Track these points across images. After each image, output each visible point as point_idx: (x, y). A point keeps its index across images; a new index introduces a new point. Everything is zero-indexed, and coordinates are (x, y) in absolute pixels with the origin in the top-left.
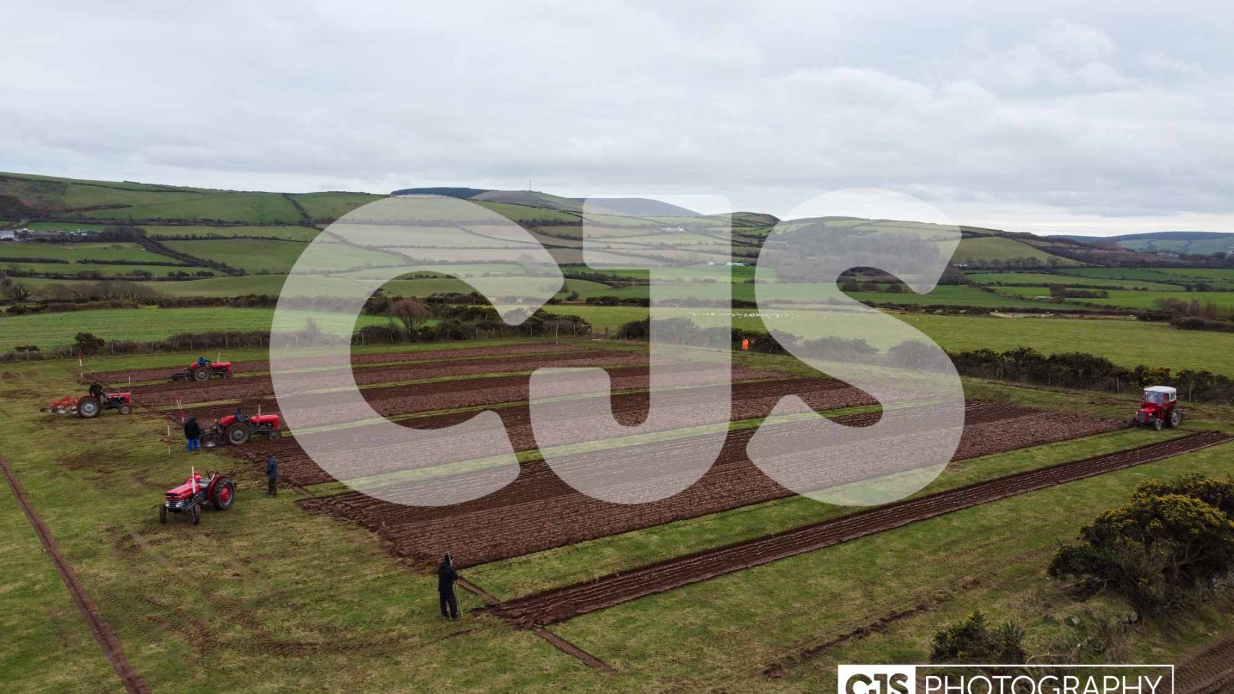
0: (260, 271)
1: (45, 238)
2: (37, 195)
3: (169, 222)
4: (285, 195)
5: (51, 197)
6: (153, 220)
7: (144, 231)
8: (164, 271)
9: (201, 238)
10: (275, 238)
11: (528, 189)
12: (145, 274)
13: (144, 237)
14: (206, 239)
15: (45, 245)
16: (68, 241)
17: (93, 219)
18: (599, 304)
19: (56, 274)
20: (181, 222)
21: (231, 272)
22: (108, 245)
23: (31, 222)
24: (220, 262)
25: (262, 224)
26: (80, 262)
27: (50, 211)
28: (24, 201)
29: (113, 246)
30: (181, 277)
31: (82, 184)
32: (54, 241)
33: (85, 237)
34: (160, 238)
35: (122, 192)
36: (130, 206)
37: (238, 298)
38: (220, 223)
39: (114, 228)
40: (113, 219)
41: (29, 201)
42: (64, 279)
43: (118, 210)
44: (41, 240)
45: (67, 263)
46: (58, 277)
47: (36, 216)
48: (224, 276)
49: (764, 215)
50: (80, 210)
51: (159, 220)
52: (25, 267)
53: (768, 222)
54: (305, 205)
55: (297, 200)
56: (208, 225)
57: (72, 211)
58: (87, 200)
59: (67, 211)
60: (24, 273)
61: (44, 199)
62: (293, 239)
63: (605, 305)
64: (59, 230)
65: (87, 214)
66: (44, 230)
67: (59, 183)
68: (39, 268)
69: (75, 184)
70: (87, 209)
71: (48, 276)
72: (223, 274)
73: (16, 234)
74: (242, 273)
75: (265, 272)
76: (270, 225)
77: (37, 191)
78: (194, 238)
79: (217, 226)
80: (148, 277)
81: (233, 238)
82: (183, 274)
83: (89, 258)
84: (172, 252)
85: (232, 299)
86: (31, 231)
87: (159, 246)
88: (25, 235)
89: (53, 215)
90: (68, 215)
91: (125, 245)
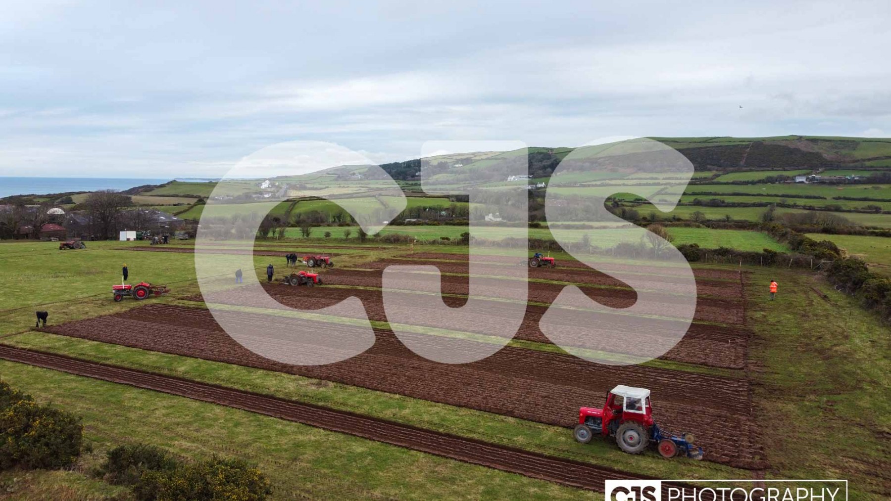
1: (825, 181)
2: (836, 150)
5: (844, 152)
16: (841, 183)
17: (872, 167)
22: (869, 186)
26: (834, 198)
27: (840, 162)
28: (825, 156)
29: (873, 187)
31: (870, 141)
32: (832, 183)
33: (855, 180)
39: (880, 174)
41: (828, 155)
42: (814, 210)
44: (822, 183)
45: (825, 199)
46: (811, 208)
50: (864, 160)
52: (790, 201)
59: (854, 161)
60: (789, 205)
61: (839, 153)
64: (838, 175)
65: (868, 164)
66: (826, 176)
67: (854, 141)
69: (866, 141)
70: (869, 160)
71: (804, 207)
73: (807, 179)
77: (836, 147)
86: (818, 177)
88: (813, 179)
89: (842, 165)
90: (852, 165)
91: (883, 186)
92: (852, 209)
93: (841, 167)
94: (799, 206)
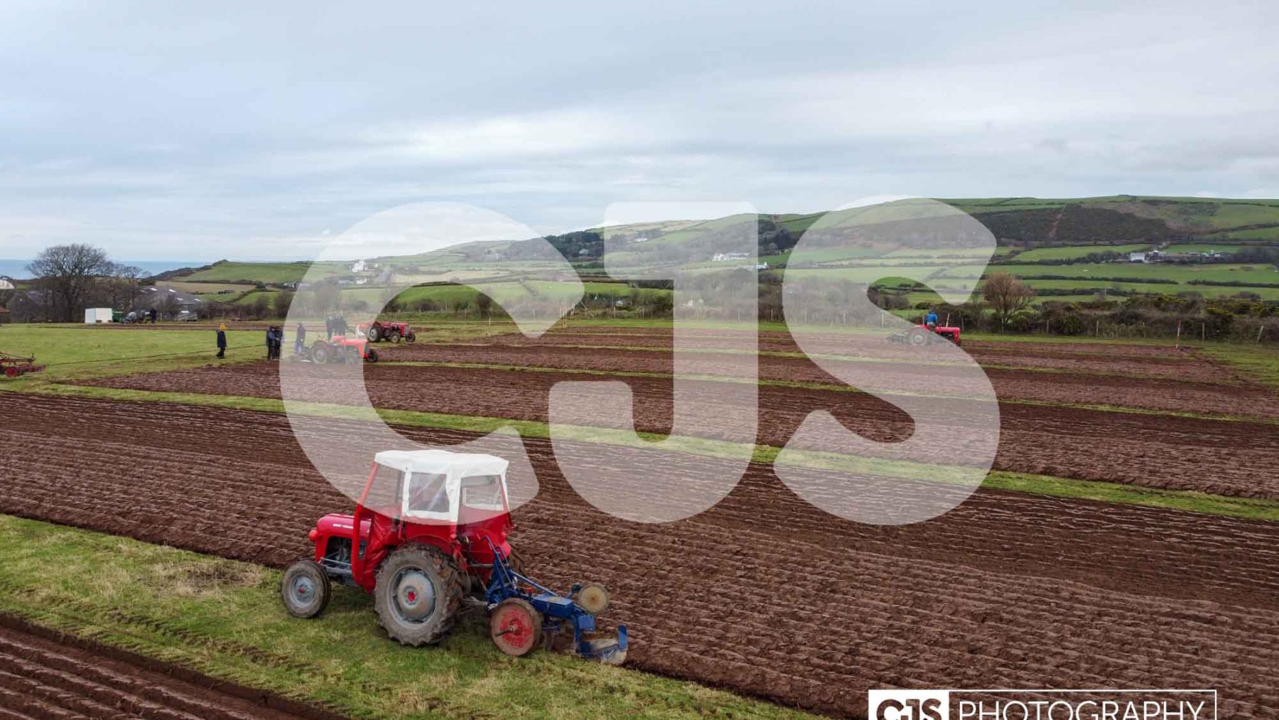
1: (1173, 259)
15: (1172, 267)
16: (1195, 263)
23: (1171, 244)
27: (1193, 233)
28: (1170, 224)
29: (1242, 268)
31: (1235, 204)
33: (1216, 258)
39: (1250, 250)
41: (1174, 223)
47: (1178, 238)
50: (1226, 230)
57: (1216, 232)
58: (1237, 221)
64: (1192, 251)
65: (1231, 235)
66: (1174, 252)
67: (1211, 203)
69: (1230, 204)
70: (1233, 230)
73: (1147, 256)
77: (1186, 212)
86: (1162, 253)
88: (1156, 256)
90: (1210, 236)
91: (1255, 266)
93: (1192, 240)
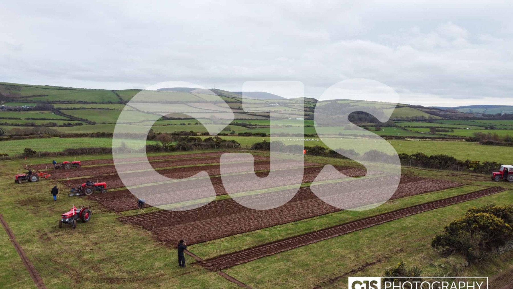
0: (102, 123)
1: (12, 109)
2: (9, 91)
3: (64, 102)
4: (113, 91)
5: (14, 92)
6: (57, 101)
7: (53, 106)
8: (61, 123)
9: (77, 109)
10: (108, 109)
11: (214, 88)
12: (54, 124)
13: (53, 109)
14: (79, 109)
15: (11, 112)
16: (21, 110)
17: (32, 101)
18: (243, 136)
19: (16, 124)
20: (69, 102)
21: (90, 123)
22: (38, 112)
23: (6, 102)
24: (85, 119)
25: (103, 103)
26: (26, 119)
27: (13, 98)
29: (40, 112)
30: (69, 125)
31: (27, 86)
32: (16, 110)
33: (28, 109)
34: (60, 109)
35: (45, 90)
36: (47, 96)
37: (93, 134)
38: (85, 103)
39: (41, 105)
40: (40, 101)
41: (5, 94)
42: (20, 126)
43: (42, 97)
44: (10, 110)
45: (21, 119)
46: (17, 125)
47: (8, 100)
48: (87, 125)
49: (312, 99)
50: (27, 97)
51: (60, 101)
53: (313, 102)
54: (121, 95)
55: (118, 93)
56: (80, 103)
57: (23, 97)
58: (30, 93)
59: (21, 98)
61: (11, 93)
62: (116, 109)
63: (246, 136)
64: (17, 105)
65: (30, 99)
66: (11, 106)
67: (18, 86)
68: (9, 121)
69: (25, 86)
70: (29, 97)
71: (12, 125)
72: (86, 123)
74: (94, 123)
75: (104, 123)
76: (106, 103)
77: (8, 89)
78: (74, 109)
79: (84, 104)
80: (55, 125)
81: (91, 109)
82: (70, 124)
83: (30, 117)
84: (65, 114)
85: (90, 134)
86: (6, 106)
87: (60, 112)
88: (3, 107)
89: (15, 99)
90: (21, 99)
91: (46, 112)
92: (41, 125)
93: (14, 101)
94: (9, 124)
